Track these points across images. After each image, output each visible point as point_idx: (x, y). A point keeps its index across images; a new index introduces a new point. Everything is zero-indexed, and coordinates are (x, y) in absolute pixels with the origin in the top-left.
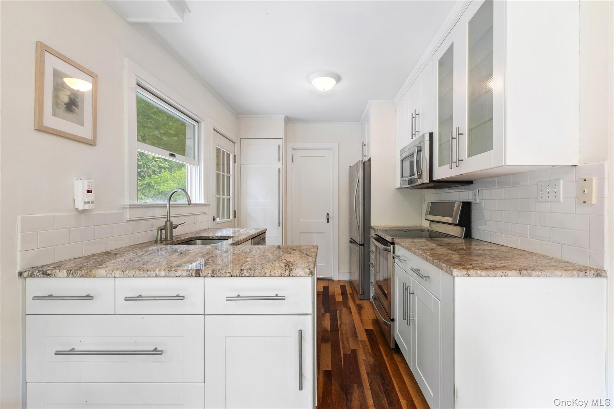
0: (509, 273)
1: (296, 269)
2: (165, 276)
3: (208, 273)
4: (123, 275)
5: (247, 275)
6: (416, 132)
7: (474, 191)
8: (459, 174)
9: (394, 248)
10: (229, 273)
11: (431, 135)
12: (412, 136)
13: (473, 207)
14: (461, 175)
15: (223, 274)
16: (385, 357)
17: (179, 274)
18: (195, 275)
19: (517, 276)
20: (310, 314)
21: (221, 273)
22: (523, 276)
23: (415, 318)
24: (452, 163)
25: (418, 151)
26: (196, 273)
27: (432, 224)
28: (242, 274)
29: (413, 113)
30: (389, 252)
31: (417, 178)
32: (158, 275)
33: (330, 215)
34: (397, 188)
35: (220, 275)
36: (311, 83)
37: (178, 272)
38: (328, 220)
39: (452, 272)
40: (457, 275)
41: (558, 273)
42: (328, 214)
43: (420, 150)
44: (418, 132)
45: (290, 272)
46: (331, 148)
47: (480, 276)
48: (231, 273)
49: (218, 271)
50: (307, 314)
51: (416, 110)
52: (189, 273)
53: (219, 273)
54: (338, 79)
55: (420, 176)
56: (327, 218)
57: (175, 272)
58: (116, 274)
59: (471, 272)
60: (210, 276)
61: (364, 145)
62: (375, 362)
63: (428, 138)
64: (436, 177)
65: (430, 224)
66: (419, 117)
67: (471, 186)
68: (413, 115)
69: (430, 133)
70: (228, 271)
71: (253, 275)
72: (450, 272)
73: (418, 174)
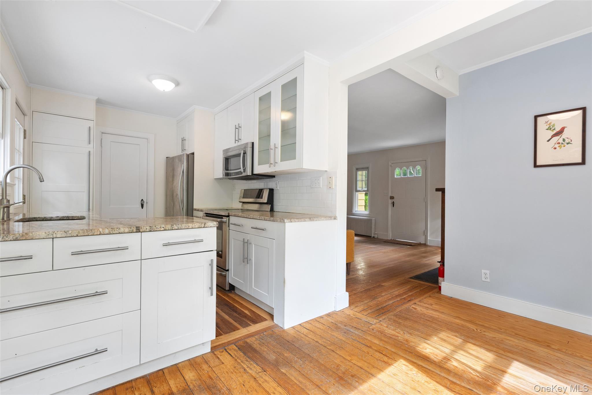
0: (306, 219)
1: (208, 223)
2: (109, 233)
3: (147, 229)
4: (66, 235)
5: (176, 228)
6: (239, 139)
7: (276, 182)
8: (274, 171)
9: (229, 219)
10: (163, 227)
11: (253, 143)
12: (235, 142)
13: (275, 192)
14: (275, 171)
15: (158, 228)
16: (223, 297)
17: (122, 231)
18: (136, 230)
19: (309, 221)
20: (214, 250)
21: (157, 228)
22: (311, 221)
23: (252, 259)
24: (271, 164)
25: (243, 153)
26: (137, 229)
27: (244, 205)
28: (173, 228)
29: (236, 125)
30: (225, 223)
31: (243, 171)
32: (102, 232)
33: (145, 200)
34: (215, 179)
35: (156, 230)
36: (151, 82)
37: (121, 229)
38: (142, 206)
39: (284, 220)
40: (287, 222)
41: (323, 218)
42: (142, 200)
43: (245, 153)
44: (240, 139)
45: (205, 224)
46: (147, 138)
47: (296, 222)
48: (165, 228)
49: (154, 227)
50: (212, 251)
51: (239, 124)
52: (131, 230)
53: (155, 228)
54: (177, 84)
55: (245, 170)
56: (141, 204)
57: (118, 230)
58: (57, 234)
59: (292, 220)
60: (148, 231)
61: (183, 140)
62: (218, 300)
63: (250, 145)
64: (255, 172)
65: (242, 205)
66: (241, 129)
67: (274, 179)
68: (236, 127)
69: (252, 142)
70: (162, 227)
71: (181, 228)
72: (283, 221)
73: (243, 169)
